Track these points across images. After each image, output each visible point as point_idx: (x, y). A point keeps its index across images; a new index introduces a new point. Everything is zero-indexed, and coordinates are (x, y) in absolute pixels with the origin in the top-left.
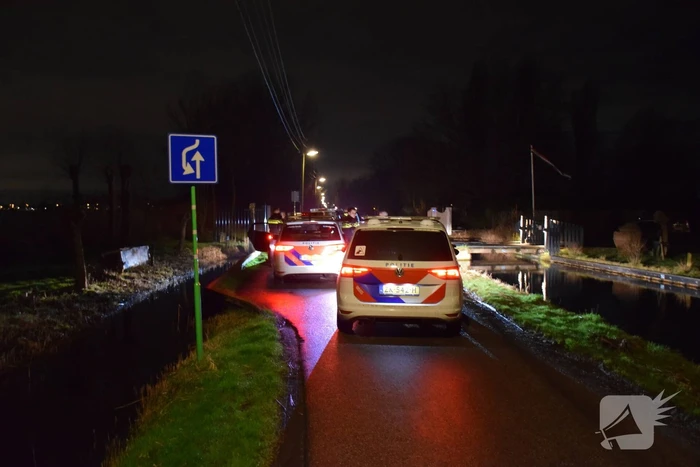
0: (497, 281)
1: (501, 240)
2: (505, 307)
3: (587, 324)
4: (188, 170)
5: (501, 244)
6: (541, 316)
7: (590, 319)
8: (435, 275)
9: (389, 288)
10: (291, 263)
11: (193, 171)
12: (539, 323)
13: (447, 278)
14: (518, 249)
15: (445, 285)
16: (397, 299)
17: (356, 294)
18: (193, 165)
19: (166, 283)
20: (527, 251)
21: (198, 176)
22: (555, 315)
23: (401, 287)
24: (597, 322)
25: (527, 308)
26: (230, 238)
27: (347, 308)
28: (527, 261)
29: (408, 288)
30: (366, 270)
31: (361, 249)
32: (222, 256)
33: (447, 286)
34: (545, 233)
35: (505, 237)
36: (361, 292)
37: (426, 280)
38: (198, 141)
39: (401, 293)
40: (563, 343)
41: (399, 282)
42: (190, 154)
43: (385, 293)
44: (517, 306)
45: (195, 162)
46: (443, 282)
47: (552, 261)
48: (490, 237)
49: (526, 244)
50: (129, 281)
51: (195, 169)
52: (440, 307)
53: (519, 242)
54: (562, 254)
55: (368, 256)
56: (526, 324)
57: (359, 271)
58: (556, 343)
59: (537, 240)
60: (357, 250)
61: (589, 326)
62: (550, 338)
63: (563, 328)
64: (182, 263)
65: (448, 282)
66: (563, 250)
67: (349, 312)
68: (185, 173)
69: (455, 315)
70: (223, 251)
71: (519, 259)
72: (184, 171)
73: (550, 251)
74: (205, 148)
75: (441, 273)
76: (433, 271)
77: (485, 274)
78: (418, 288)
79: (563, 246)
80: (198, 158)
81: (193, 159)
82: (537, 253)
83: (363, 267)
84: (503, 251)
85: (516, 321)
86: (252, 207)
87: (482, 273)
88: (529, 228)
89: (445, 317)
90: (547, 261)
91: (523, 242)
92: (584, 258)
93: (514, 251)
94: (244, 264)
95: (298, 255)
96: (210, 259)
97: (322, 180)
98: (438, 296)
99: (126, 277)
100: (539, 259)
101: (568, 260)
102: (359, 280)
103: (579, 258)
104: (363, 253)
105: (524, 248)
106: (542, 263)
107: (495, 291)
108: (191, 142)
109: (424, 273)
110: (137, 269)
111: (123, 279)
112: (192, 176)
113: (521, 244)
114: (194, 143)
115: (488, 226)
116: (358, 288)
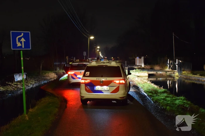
0: (153, 84)
1: (161, 68)
2: (150, 94)
3: (179, 101)
4: (19, 44)
5: (161, 70)
6: (162, 98)
7: (181, 99)
8: (115, 82)
9: (98, 88)
10: (74, 78)
11: (21, 45)
12: (160, 100)
13: (120, 84)
14: (166, 72)
15: (119, 87)
16: (100, 92)
17: (86, 90)
18: (21, 42)
19: (31, 86)
20: (170, 72)
21: (23, 47)
22: (168, 97)
23: (102, 87)
24: (183, 100)
25: (159, 94)
26: (60, 69)
27: (82, 95)
28: (170, 76)
29: (105, 88)
30: (89, 81)
31: (88, 73)
32: (55, 76)
33: (120, 87)
34: (177, 65)
35: (162, 67)
36: (88, 89)
37: (112, 84)
38: (22, 34)
39: (102, 89)
40: (166, 108)
41: (102, 85)
42: (20, 39)
43: (96, 89)
44: (155, 93)
45: (22, 41)
46: (118, 85)
47: (179, 76)
48: (157, 68)
49: (170, 70)
50: (15, 86)
51: (22, 44)
52: (117, 95)
53: (167, 69)
54: (183, 73)
55: (90, 76)
56: (156, 100)
57: (87, 81)
58: (164, 108)
59: (174, 68)
60: (86, 74)
61: (180, 101)
62: (162, 106)
63: (169, 102)
64: (39, 79)
65: (120, 85)
66: (183, 72)
67: (84, 97)
68: (18, 46)
69: (124, 97)
70: (56, 74)
71: (167, 75)
72: (17, 45)
73: (178, 73)
74: (26, 36)
75: (117, 82)
76: (114, 81)
77: (149, 81)
78: (108, 88)
79: (184, 71)
80: (23, 40)
81: (21, 41)
82: (174, 73)
83: (88, 80)
84: (161, 73)
85: (153, 99)
86: (67, 58)
87: (148, 81)
88: (171, 64)
89: (119, 98)
90: (177, 76)
91: (169, 69)
92: (191, 75)
93: (165, 73)
94: (61, 79)
95: (76, 76)
96: (51, 77)
97: (98, 47)
98: (116, 90)
99: (15, 84)
100: (174, 75)
101: (185, 76)
102: (86, 84)
103: (189, 75)
104: (88, 75)
105: (169, 71)
106: (176, 77)
107: (150, 88)
108: (20, 34)
109: (111, 82)
110: (20, 82)
111: (13, 85)
112: (21, 47)
113: (168, 70)
114: (21, 35)
115: (157, 64)
116: (86, 88)
